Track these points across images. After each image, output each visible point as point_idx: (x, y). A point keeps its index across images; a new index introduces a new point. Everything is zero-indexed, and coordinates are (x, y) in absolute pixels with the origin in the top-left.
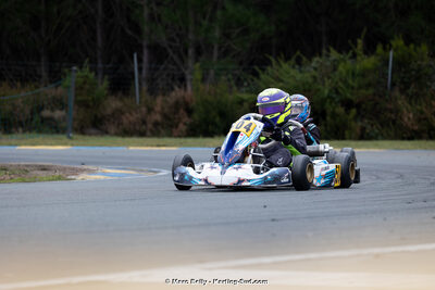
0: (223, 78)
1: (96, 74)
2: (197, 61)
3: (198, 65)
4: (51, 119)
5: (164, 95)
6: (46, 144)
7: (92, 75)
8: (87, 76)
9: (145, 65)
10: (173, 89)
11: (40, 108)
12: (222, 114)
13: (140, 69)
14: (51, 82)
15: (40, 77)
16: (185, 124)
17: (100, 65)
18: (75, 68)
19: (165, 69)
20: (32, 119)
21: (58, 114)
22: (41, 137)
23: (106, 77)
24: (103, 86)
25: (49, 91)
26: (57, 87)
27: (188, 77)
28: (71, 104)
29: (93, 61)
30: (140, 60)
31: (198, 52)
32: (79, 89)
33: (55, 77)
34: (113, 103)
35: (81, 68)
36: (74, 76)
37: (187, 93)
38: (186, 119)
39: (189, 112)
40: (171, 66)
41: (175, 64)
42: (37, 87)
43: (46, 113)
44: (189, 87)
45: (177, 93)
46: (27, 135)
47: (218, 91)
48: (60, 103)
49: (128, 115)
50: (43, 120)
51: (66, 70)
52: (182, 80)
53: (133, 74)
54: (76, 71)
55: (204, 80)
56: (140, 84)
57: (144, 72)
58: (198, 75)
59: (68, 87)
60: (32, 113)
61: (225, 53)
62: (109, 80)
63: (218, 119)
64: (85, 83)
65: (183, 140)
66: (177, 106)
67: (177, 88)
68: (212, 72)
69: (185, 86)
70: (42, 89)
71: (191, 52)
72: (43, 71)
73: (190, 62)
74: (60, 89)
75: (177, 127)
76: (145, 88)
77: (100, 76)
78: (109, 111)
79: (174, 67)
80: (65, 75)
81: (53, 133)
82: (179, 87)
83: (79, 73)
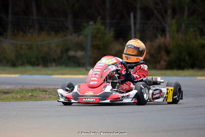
0: (191, 30)
1: (105, 27)
2: (173, 18)
3: (174, 21)
4: (74, 57)
5: (151, 41)
6: (71, 74)
7: (102, 28)
8: (99, 29)
9: (138, 21)
10: (156, 37)
11: (68, 50)
12: (190, 54)
13: (135, 23)
14: (75, 32)
15: (67, 28)
16: (165, 61)
17: (108, 21)
18: (91, 23)
19: (152, 24)
20: (62, 57)
21: (80, 54)
22: (67, 70)
23: (112, 29)
24: (110, 34)
25: (73, 38)
26: (79, 35)
27: (167, 29)
28: (89, 47)
29: (103, 18)
30: (135, 18)
31: (174, 12)
32: (94, 37)
33: (78, 29)
34: (116, 47)
35: (95, 22)
36: (91, 28)
37: (166, 40)
38: (166, 58)
39: (168, 52)
40: (155, 22)
41: (158, 20)
42: (65, 36)
43: (71, 53)
44: (168, 36)
45: (160, 40)
46: (59, 68)
47: (188, 39)
48: (81, 47)
50: (70, 58)
51: (85, 24)
52: (163, 31)
53: (130, 27)
54: (92, 25)
55: (178, 31)
56: (135, 33)
57: (138, 25)
58: (174, 28)
59: (86, 36)
60: (62, 53)
61: (192, 13)
62: (114, 31)
63: (187, 58)
64: (98, 33)
65: (163, 72)
66: (159, 48)
67: (159, 37)
68: (183, 26)
69: (165, 37)
70: (69, 37)
71: (169, 12)
72: (69, 24)
73: (169, 19)
74: (81, 38)
75: (159, 62)
77: (108, 28)
79: (158, 22)
80: (84, 27)
81: (75, 67)
82: (161, 36)
83: (94, 27)
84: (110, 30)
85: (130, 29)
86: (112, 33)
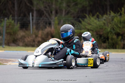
1: (15, 21)
2: (56, 16)
3: (56, 18)
5: (42, 30)
7: (13, 22)
8: (11, 22)
9: (35, 18)
10: (46, 28)
13: (33, 19)
17: (16, 18)
18: (6, 19)
19: (43, 19)
23: (19, 23)
24: (17, 26)
27: (52, 23)
28: (4, 34)
29: (13, 16)
30: (33, 16)
31: (57, 12)
32: (8, 27)
34: (21, 33)
35: (8, 19)
36: (6, 22)
37: (52, 29)
40: (45, 18)
41: (47, 17)
44: (53, 27)
45: (48, 29)
49: (27, 38)
51: (2, 20)
52: (50, 24)
53: (29, 21)
55: (59, 24)
56: (33, 25)
57: (34, 21)
58: (57, 22)
59: (3, 27)
61: (67, 13)
62: (20, 24)
64: (10, 25)
66: (47, 34)
67: (48, 27)
68: (62, 21)
69: (51, 27)
71: (54, 12)
73: (53, 17)
76: (34, 27)
77: (16, 22)
78: (19, 36)
79: (47, 19)
82: (49, 27)
83: (8, 21)
84: (17, 23)
85: (30, 23)
86: (19, 25)
